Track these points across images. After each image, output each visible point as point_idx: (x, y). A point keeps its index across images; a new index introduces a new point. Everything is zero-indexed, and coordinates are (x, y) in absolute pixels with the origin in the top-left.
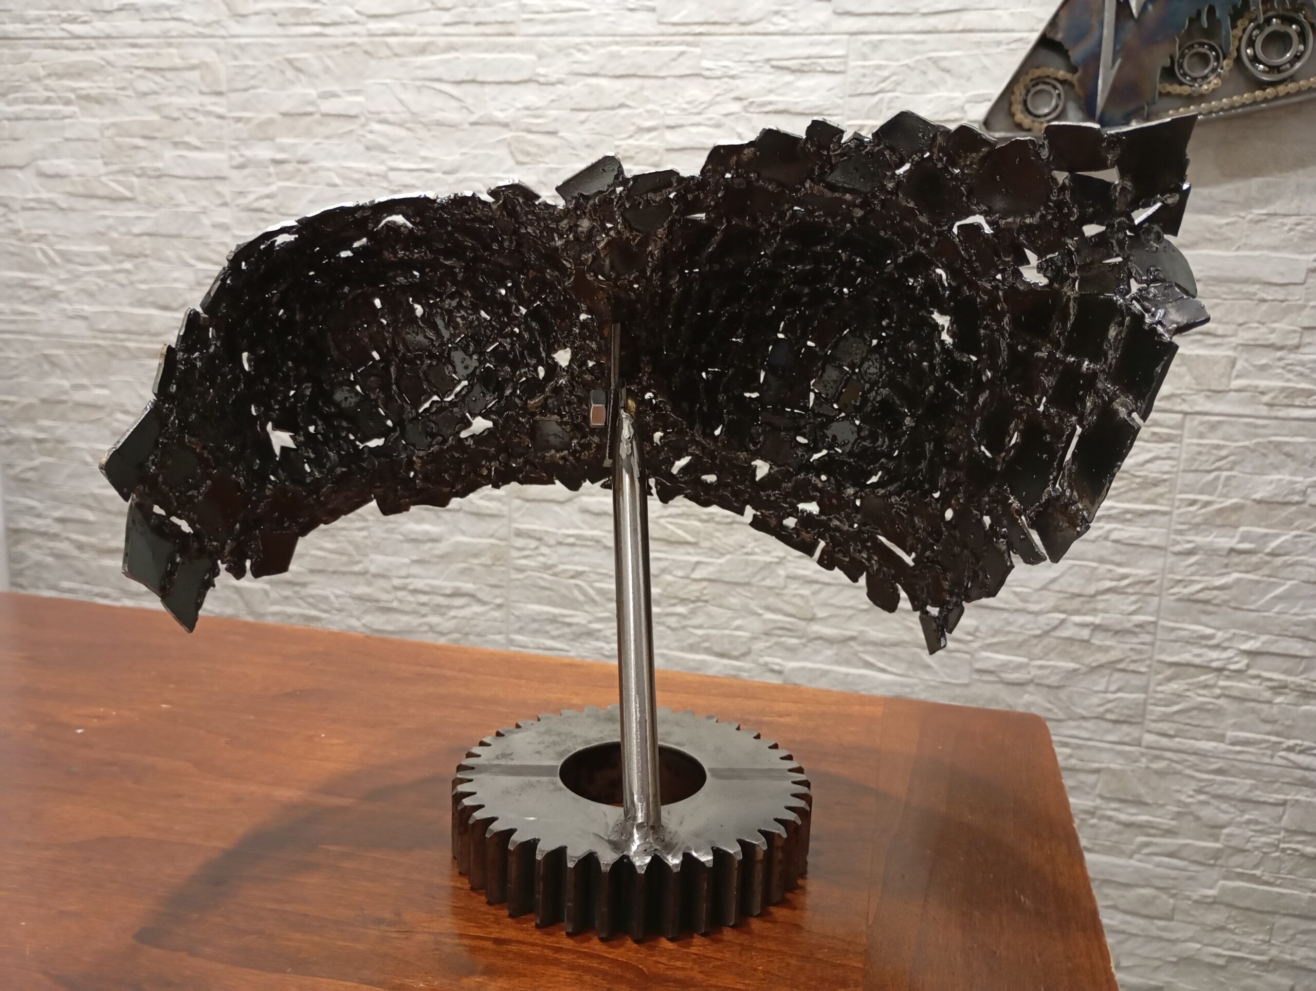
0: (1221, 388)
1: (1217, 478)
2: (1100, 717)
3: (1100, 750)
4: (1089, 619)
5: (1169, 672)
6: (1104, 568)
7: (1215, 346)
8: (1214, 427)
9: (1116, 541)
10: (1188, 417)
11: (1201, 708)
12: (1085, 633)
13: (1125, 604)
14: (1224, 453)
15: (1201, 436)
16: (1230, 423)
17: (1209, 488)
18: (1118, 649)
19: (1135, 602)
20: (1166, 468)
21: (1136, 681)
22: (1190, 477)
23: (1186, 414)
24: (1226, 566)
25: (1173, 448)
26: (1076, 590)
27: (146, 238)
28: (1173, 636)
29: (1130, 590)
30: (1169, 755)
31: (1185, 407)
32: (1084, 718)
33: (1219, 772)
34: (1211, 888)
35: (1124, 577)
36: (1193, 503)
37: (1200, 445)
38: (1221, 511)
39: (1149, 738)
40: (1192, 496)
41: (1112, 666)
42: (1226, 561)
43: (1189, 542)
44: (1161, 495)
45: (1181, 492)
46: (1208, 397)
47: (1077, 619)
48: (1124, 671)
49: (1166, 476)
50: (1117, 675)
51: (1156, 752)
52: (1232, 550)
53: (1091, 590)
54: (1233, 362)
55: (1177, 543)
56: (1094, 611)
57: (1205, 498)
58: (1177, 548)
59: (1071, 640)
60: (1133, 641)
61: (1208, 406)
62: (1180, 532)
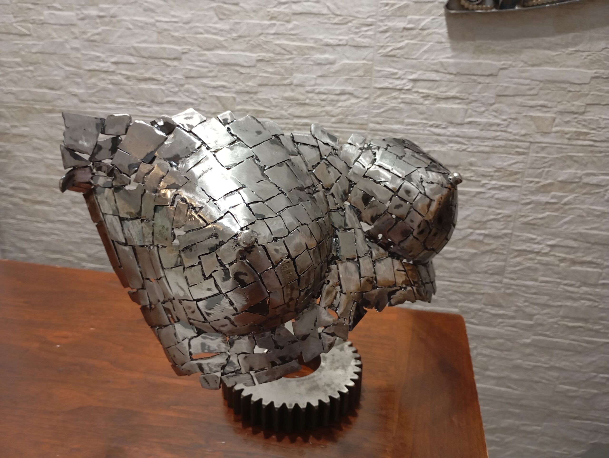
0: (547, 131)
1: (543, 171)
2: (486, 272)
3: (485, 285)
4: (483, 232)
5: (516, 254)
6: (491, 210)
7: (547, 112)
8: (543, 148)
9: (497, 199)
10: (532, 144)
11: (529, 268)
12: (481, 238)
13: (499, 225)
14: (547, 160)
15: (537, 152)
16: (551, 147)
17: (539, 176)
18: (494, 244)
19: (503, 225)
20: (521, 167)
21: (502, 257)
22: (531, 171)
23: (531, 143)
24: (544, 209)
25: (525, 158)
26: (478, 219)
27: (39, 55)
28: (519, 239)
29: (502, 219)
30: (513, 287)
31: (531, 140)
32: (478, 273)
33: (535, 294)
34: (528, 338)
35: (499, 214)
36: (531, 182)
37: (536, 157)
38: (543, 186)
39: (506, 280)
40: (531, 179)
41: (492, 251)
42: (543, 207)
43: (528, 199)
44: (518, 179)
45: (527, 177)
46: (541, 135)
47: (478, 232)
48: (497, 253)
49: (520, 171)
50: (494, 255)
51: (508, 286)
52: (547, 203)
53: (485, 219)
54: (554, 119)
55: (523, 199)
56: (485, 229)
57: (537, 180)
58: (523, 202)
59: (475, 241)
60: (501, 241)
61: (542, 139)
62: (525, 195)
